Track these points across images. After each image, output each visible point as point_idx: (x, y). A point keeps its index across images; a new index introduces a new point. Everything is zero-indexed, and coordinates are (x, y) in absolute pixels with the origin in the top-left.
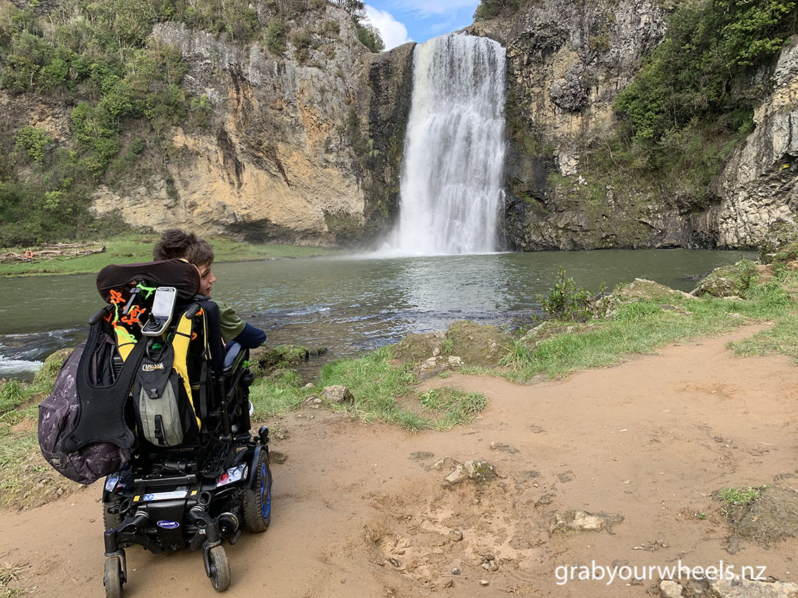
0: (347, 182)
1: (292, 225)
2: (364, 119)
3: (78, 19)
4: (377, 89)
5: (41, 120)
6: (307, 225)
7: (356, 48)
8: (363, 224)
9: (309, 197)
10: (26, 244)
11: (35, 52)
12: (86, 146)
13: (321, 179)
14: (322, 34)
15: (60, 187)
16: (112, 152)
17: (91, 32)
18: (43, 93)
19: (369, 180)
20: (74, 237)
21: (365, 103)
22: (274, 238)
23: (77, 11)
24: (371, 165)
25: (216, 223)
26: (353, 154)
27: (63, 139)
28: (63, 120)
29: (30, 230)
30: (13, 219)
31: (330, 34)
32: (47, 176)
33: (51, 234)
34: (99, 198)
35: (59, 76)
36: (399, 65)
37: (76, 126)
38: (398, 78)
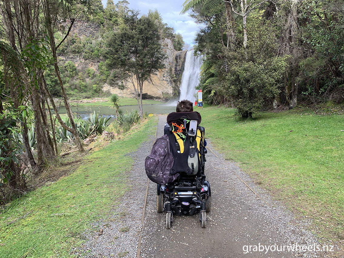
0: (168, 85)
1: (153, 95)
2: (173, 69)
3: (100, 39)
4: (177, 62)
5: (91, 66)
6: (157, 95)
7: (172, 50)
8: (172, 96)
9: (158, 88)
10: (88, 98)
11: (91, 49)
12: (102, 73)
13: (162, 84)
14: (164, 46)
15: (96, 84)
16: (108, 75)
17: (103, 42)
18: (92, 59)
19: (174, 85)
20: (99, 96)
21: (174, 65)
22: (148, 98)
23: (100, 37)
24: (175, 81)
25: (133, 94)
26: (170, 78)
27: (96, 71)
28: (97, 66)
29: (89, 95)
30: (85, 91)
31: (166, 46)
32: (93, 80)
33: (94, 95)
34: (105, 86)
35: (96, 55)
36: (183, 56)
37: (100, 68)
38: (182, 60)
